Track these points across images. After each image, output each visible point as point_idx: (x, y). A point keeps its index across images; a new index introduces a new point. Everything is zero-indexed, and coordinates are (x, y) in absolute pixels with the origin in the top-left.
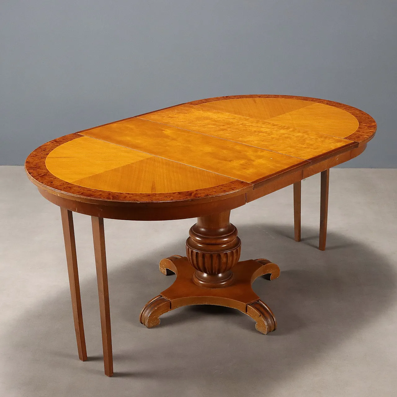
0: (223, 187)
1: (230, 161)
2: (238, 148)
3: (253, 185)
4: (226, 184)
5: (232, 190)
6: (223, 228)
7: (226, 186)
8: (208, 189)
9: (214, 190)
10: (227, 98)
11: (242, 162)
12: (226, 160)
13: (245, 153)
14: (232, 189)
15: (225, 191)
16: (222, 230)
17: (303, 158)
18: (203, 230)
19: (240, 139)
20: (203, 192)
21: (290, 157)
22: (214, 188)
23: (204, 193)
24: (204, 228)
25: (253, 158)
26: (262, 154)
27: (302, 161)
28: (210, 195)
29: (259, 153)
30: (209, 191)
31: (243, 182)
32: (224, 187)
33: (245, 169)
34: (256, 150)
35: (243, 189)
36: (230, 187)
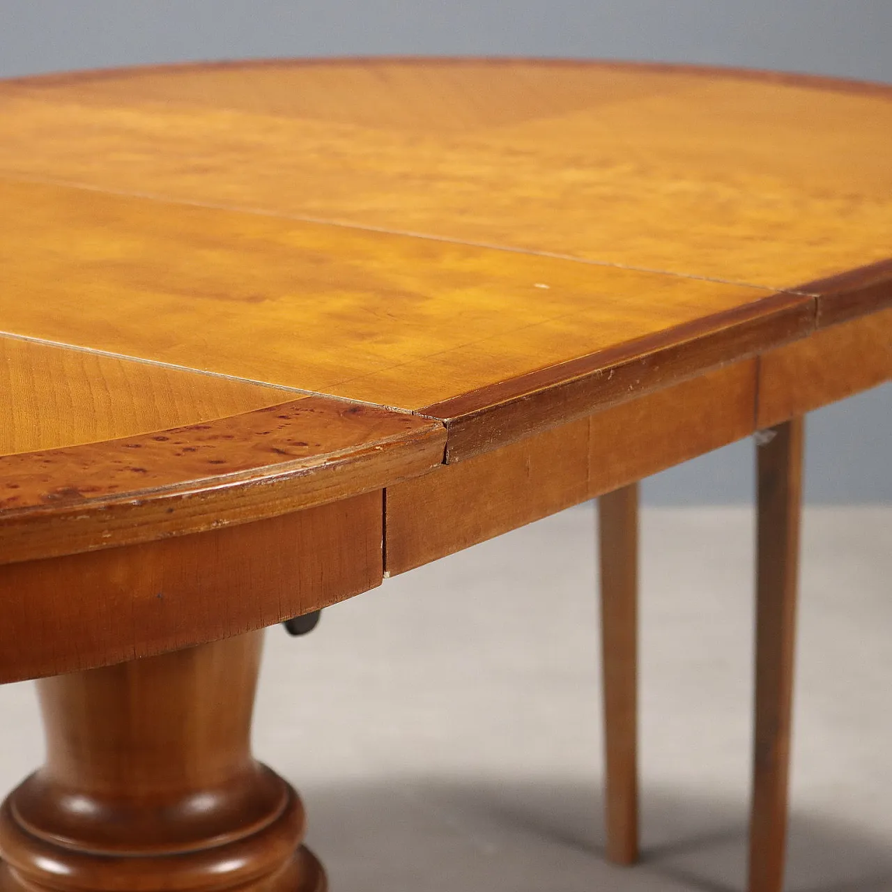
0: (199, 439)
1: (254, 299)
2: (301, 240)
3: (438, 427)
4: (232, 422)
5: (274, 455)
6: (212, 789)
7: (230, 432)
8: (78, 455)
9: (131, 459)
10: (224, 66)
11: (342, 302)
12: (222, 296)
13: (358, 262)
14: (278, 451)
15: (218, 466)
16: (204, 803)
17: (756, 281)
18: (80, 806)
19: (315, 204)
20: (37, 469)
21: (668, 281)
22: (133, 445)
23: (44, 478)
24: (94, 796)
25: (411, 284)
26: (470, 265)
27: (754, 297)
28: (93, 489)
29: (449, 262)
30: (84, 464)
31: (355, 410)
32: (215, 437)
33: (362, 336)
34: (427, 250)
35: (369, 454)
36: (256, 440)
